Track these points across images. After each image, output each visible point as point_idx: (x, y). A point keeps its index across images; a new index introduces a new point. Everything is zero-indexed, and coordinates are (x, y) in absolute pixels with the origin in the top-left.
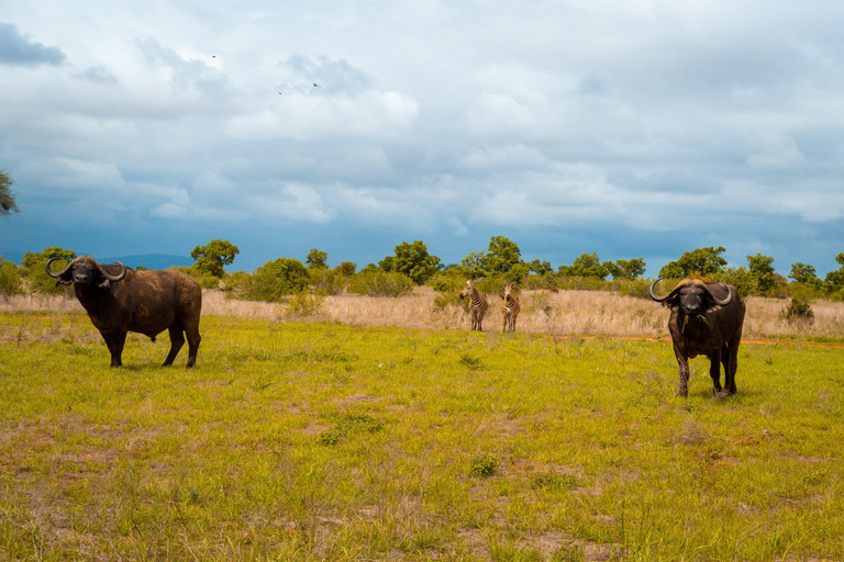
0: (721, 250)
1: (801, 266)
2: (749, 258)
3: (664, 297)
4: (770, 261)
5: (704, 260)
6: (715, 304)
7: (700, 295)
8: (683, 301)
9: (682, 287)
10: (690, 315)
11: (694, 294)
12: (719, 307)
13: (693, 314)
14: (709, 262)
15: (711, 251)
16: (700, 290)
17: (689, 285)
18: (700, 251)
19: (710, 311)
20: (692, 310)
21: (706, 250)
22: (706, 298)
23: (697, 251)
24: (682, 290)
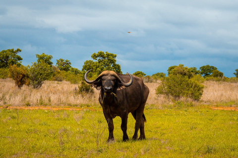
0: (19, 50)
1: (62, 61)
2: (37, 56)
3: (92, 81)
4: (50, 58)
5: (7, 57)
6: (121, 85)
7: (113, 80)
8: (103, 84)
9: (103, 75)
10: (106, 92)
11: (110, 80)
12: (124, 87)
13: (108, 92)
14: (11, 58)
15: (12, 51)
16: (113, 78)
17: (107, 75)
18: (6, 52)
19: (118, 89)
20: (108, 90)
21: (9, 50)
22: (117, 82)
23: (4, 52)
24: (103, 77)
